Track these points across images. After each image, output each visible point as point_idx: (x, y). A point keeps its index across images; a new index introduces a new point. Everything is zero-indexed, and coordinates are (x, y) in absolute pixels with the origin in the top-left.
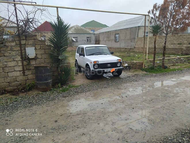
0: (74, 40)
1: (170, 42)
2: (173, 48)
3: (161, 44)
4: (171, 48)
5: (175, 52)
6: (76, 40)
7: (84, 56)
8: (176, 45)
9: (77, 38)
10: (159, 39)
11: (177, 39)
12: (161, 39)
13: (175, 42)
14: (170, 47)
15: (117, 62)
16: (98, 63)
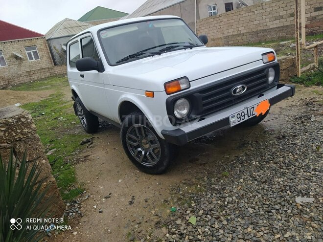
1: (271, 16)
2: (279, 27)
3: (252, 23)
4: (274, 28)
5: (284, 34)
7: (101, 69)
8: (285, 20)
10: (247, 14)
11: (285, 5)
12: (250, 14)
13: (283, 13)
14: (271, 27)
15: (263, 64)
16: (190, 87)
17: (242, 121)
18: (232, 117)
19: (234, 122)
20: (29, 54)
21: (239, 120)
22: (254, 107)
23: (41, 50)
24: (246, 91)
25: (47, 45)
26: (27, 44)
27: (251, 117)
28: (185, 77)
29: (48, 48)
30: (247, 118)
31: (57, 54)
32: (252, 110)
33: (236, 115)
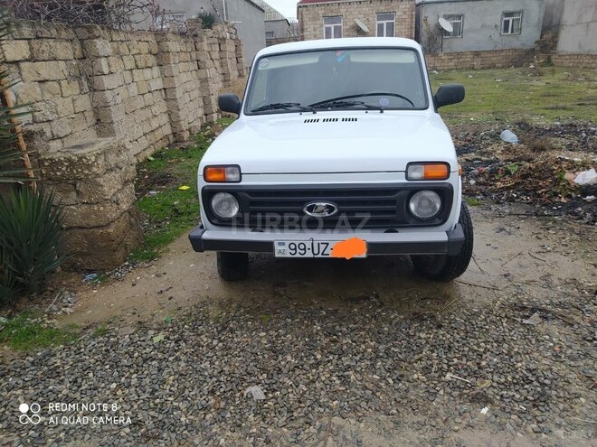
0: (448, 26)
6: (455, 25)
9: (459, 17)
15: (406, 181)
16: (240, 181)
17: (298, 255)
18: (279, 244)
19: (282, 251)
20: (381, 26)
21: (293, 252)
22: (328, 244)
23: (401, 21)
24: (334, 215)
25: (414, 13)
26: (382, 8)
27: (320, 256)
28: (238, 166)
29: (414, 20)
30: (309, 254)
31: (425, 33)
32: (322, 247)
33: (287, 243)
